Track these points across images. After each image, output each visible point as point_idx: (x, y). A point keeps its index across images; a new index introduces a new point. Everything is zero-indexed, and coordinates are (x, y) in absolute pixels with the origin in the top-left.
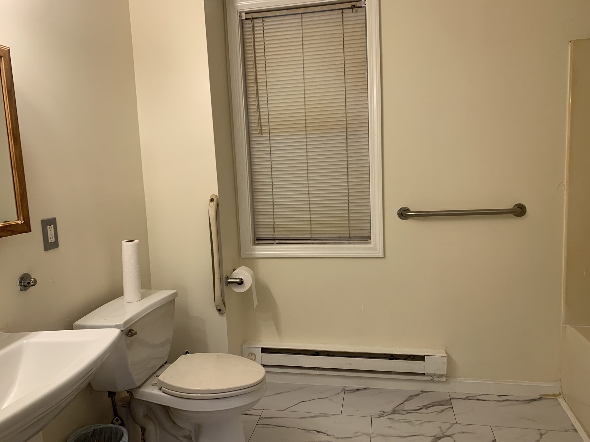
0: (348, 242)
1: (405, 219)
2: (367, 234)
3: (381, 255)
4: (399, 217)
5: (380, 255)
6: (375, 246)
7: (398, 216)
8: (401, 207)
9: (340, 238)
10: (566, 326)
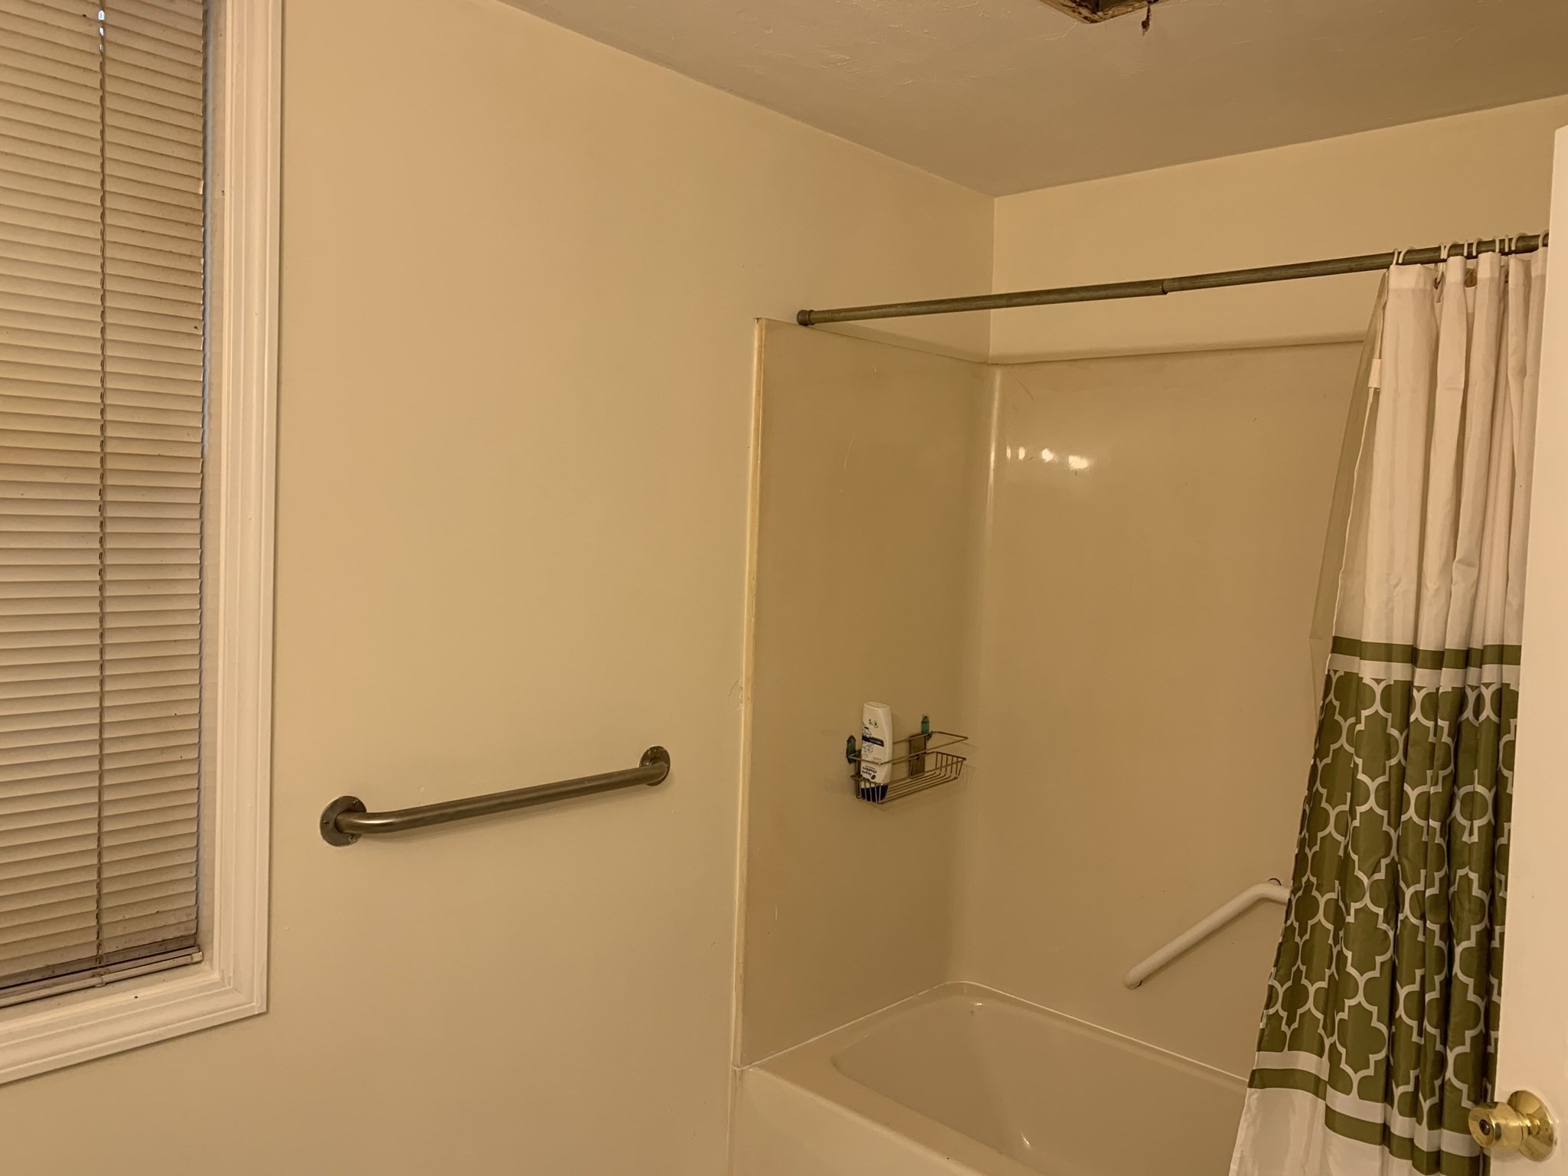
0: (95, 981)
1: (348, 843)
2: (182, 927)
3: (257, 1006)
4: (324, 837)
5: (253, 1007)
6: (231, 974)
7: (322, 833)
8: (334, 800)
9: (51, 974)
10: (742, 1071)
